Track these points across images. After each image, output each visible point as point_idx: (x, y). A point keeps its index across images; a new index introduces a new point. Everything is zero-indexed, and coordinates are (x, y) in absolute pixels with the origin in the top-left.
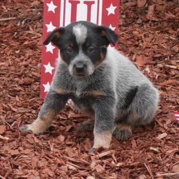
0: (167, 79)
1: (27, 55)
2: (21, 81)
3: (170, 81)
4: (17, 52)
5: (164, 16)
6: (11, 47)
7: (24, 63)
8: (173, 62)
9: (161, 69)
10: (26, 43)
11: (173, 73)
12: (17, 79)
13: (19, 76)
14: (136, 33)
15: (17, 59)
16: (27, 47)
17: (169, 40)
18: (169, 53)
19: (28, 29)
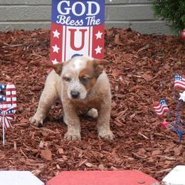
0: (135, 85)
1: (34, 70)
2: (33, 88)
3: (137, 86)
4: (27, 68)
5: (127, 41)
6: (22, 65)
7: (33, 75)
8: (138, 73)
9: (130, 78)
10: (32, 62)
11: (139, 80)
12: (29, 87)
13: (31, 85)
14: (109, 53)
15: (27, 73)
16: (33, 64)
17: (133, 58)
18: (135, 67)
19: (32, 52)
